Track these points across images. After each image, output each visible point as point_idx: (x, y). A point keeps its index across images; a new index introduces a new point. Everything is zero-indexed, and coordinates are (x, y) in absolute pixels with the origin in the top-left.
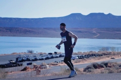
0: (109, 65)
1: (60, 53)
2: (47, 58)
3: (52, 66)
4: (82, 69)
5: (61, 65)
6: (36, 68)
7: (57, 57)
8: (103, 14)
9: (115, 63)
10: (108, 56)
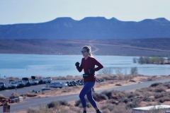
0: (114, 96)
1: (40, 78)
2: (21, 86)
3: (27, 98)
4: (73, 103)
5: (42, 96)
6: (4, 101)
7: (35, 84)
8: (103, 18)
9: (123, 93)
10: (111, 81)
